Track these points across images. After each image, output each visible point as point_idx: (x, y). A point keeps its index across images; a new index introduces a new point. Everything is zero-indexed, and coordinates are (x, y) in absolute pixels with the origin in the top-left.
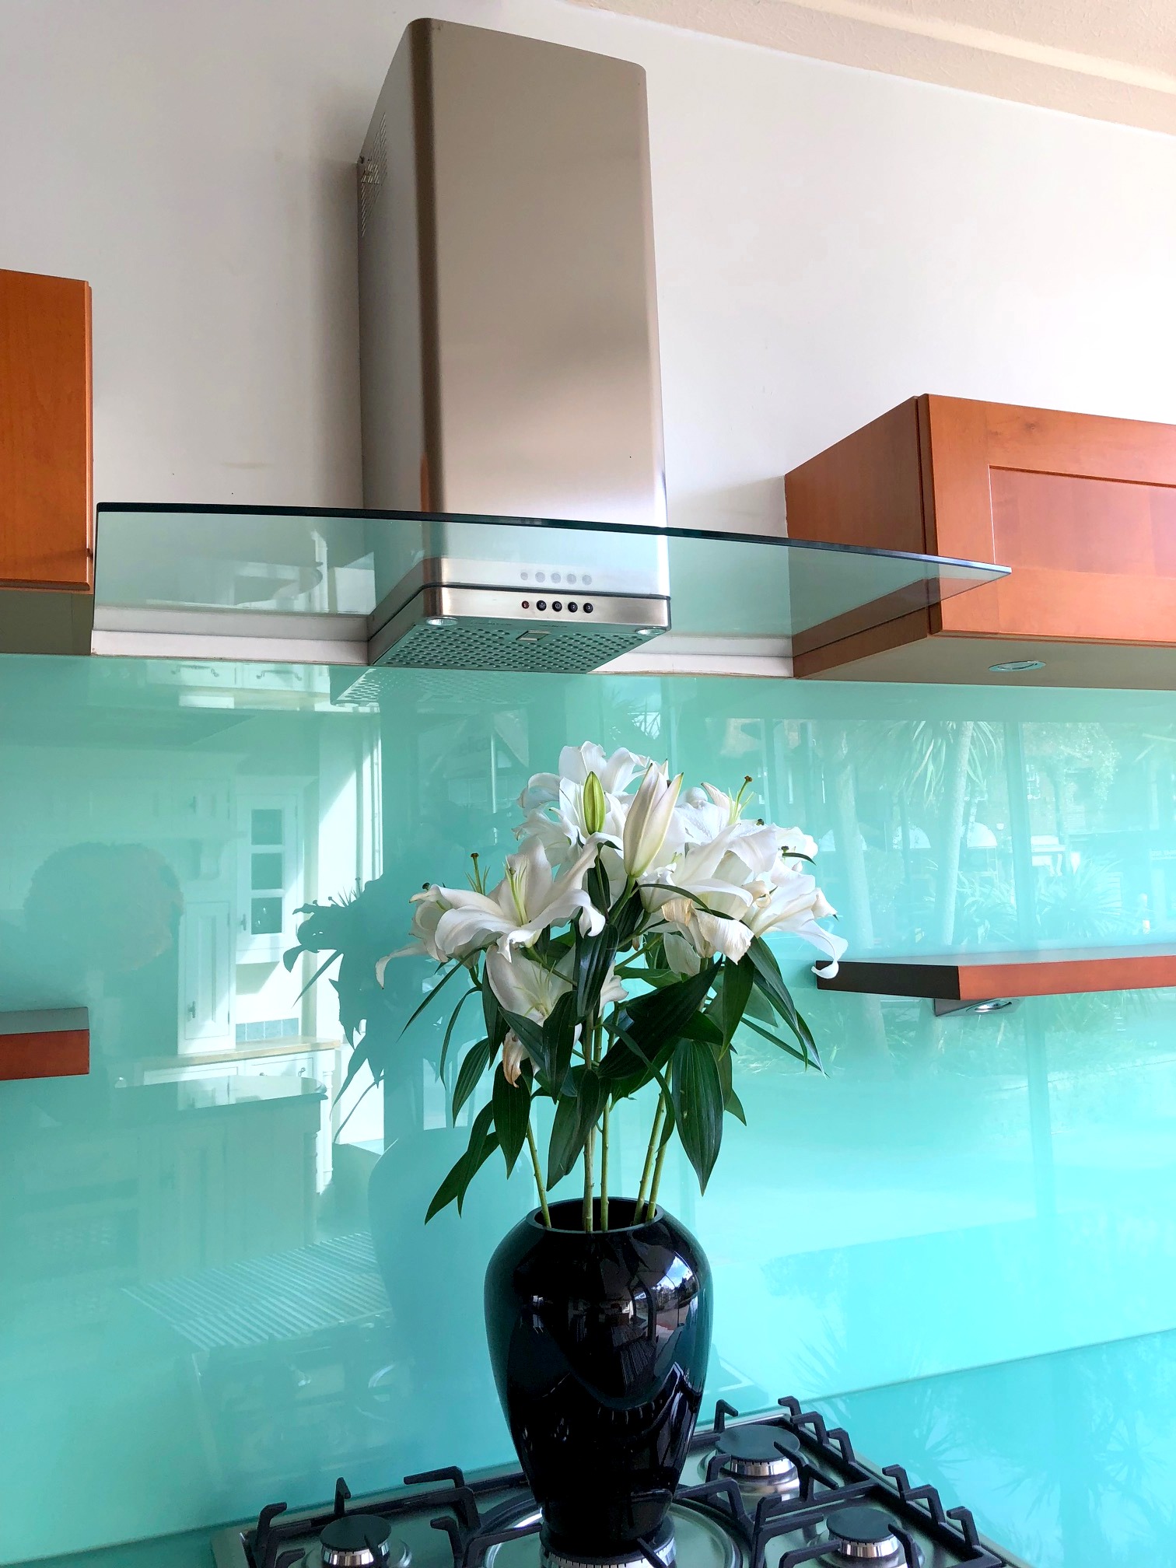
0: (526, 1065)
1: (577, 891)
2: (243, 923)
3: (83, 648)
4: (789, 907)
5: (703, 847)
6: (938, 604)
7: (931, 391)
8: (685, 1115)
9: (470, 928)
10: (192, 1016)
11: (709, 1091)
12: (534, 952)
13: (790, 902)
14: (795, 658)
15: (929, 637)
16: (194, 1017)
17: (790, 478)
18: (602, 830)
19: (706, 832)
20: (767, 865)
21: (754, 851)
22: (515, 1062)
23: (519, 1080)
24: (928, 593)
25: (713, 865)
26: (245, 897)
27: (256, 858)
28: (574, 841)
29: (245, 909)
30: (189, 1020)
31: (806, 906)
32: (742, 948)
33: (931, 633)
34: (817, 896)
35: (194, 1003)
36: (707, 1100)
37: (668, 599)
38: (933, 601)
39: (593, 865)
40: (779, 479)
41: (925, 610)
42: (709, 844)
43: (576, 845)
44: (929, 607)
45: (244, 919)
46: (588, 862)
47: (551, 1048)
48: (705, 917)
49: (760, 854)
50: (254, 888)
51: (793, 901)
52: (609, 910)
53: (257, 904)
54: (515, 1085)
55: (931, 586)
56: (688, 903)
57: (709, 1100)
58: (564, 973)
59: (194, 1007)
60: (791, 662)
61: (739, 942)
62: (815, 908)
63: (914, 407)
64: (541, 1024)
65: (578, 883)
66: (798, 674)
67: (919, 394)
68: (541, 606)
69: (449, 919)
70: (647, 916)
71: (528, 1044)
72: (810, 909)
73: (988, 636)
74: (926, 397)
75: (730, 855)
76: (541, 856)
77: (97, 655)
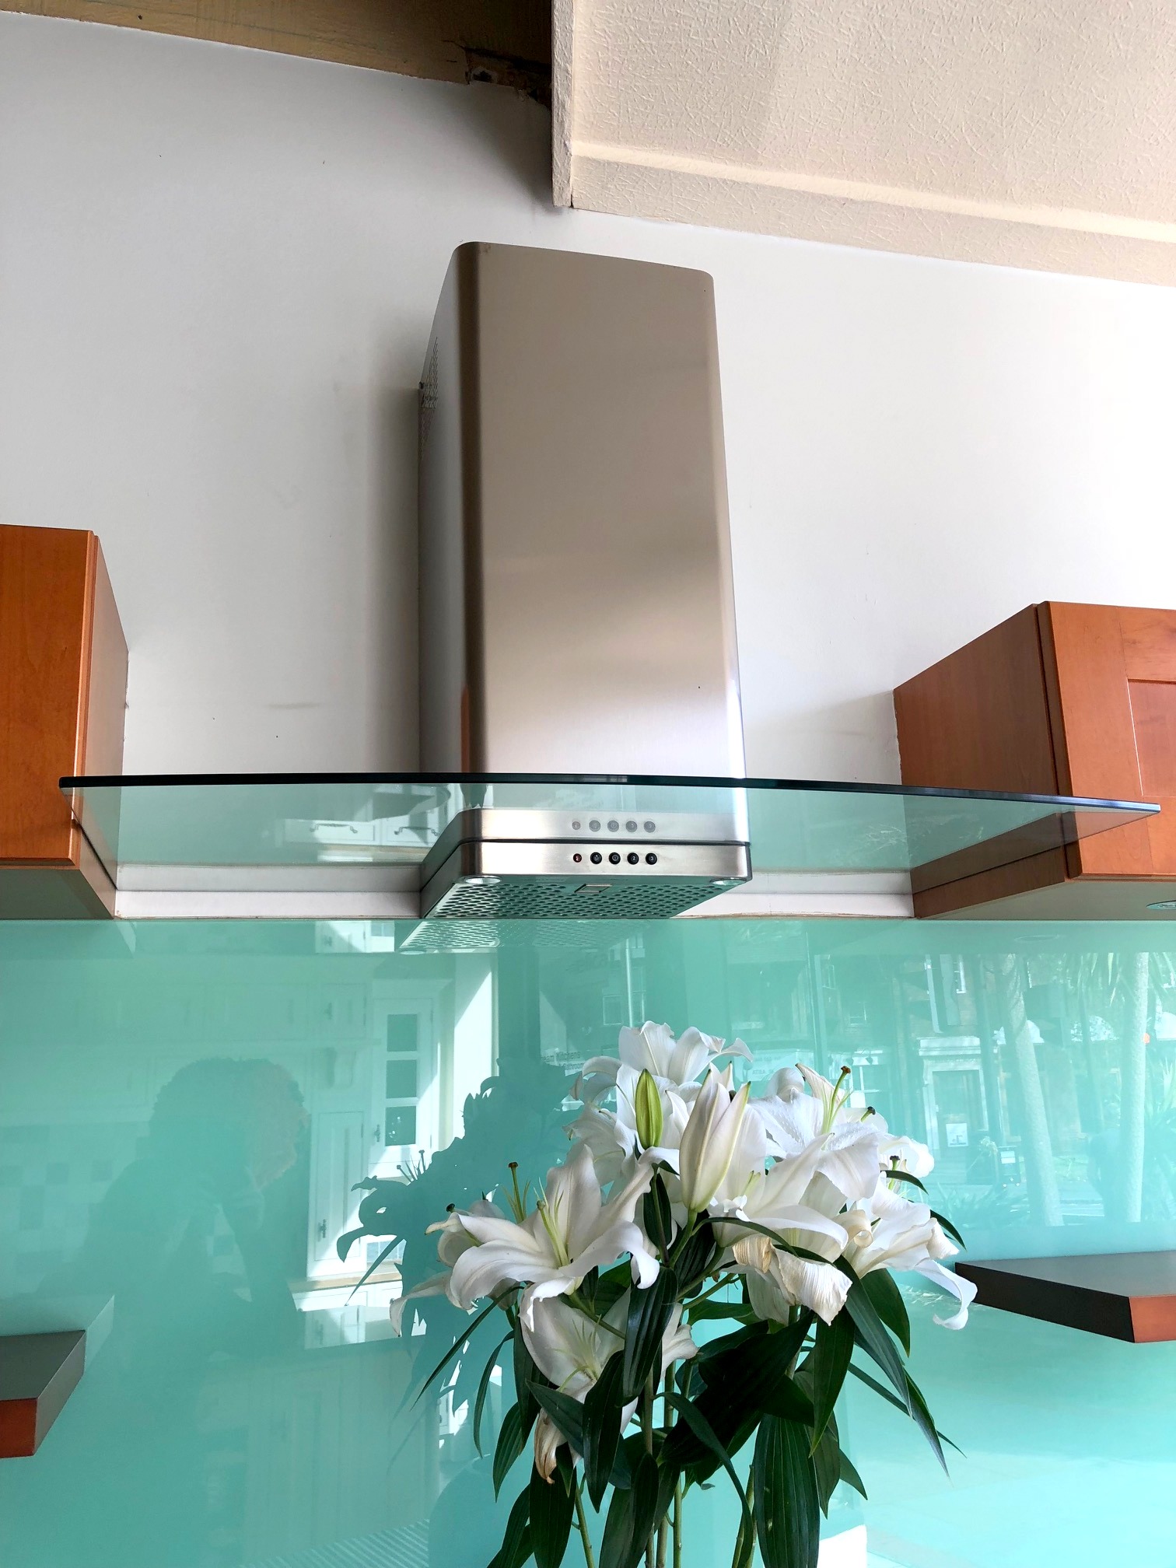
0: (563, 1454)
1: (626, 1225)
2: (377, 1133)
3: (102, 913)
4: (898, 1241)
5: (791, 1160)
6: (1076, 843)
7: (1051, 598)
8: (770, 1525)
9: (491, 1274)
10: (322, 1235)
11: (802, 1490)
12: (577, 1299)
13: (899, 1234)
14: (913, 895)
15: (1067, 881)
16: (324, 1237)
17: (898, 693)
18: (659, 1144)
19: (795, 1134)
20: (868, 1191)
21: (850, 1172)
22: (549, 1449)
23: (555, 1474)
24: (1062, 828)
25: (800, 1187)
26: (379, 1106)
27: (391, 1065)
28: (629, 1151)
29: (379, 1119)
30: (319, 1240)
31: (920, 1240)
32: (835, 1304)
33: (1069, 877)
34: (933, 1231)
35: (324, 1221)
36: (798, 1502)
37: (747, 845)
38: (1069, 840)
39: (648, 1189)
40: (886, 694)
41: (1061, 850)
42: (799, 1156)
43: (632, 1156)
44: (1065, 846)
45: (378, 1130)
46: (641, 1185)
47: (593, 1434)
48: (788, 1259)
49: (858, 1176)
50: (389, 1096)
51: (904, 1233)
52: (668, 1247)
53: (391, 1113)
54: (550, 1480)
55: (1065, 823)
56: (765, 1243)
57: (802, 1502)
58: (617, 1326)
59: (324, 1225)
60: (910, 900)
61: (831, 1296)
62: (930, 1245)
63: (1033, 617)
64: (581, 1398)
65: (629, 1213)
66: (920, 913)
67: (1039, 602)
68: (596, 859)
69: (470, 1261)
70: (719, 1251)
71: (564, 1427)
72: (924, 1246)
73: (1140, 878)
74: (1047, 604)
75: (819, 1177)
76: (589, 1171)
77: (121, 919)
